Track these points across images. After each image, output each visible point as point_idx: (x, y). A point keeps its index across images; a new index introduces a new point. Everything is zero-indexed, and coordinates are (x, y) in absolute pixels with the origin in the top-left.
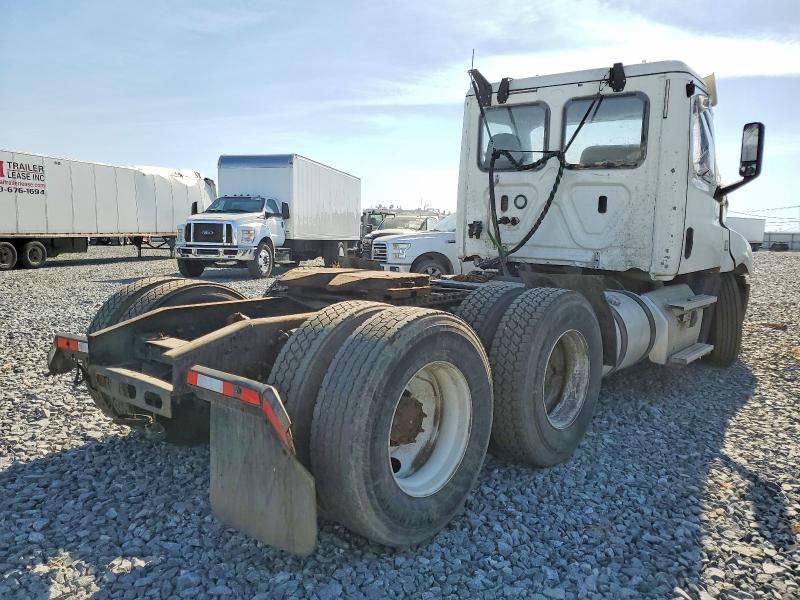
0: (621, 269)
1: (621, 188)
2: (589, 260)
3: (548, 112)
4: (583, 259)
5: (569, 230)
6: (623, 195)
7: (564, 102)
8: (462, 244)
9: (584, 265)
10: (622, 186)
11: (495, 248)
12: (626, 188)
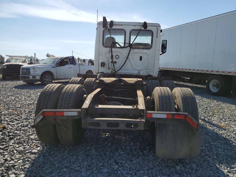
0: (146, 75)
3: (125, 32)
5: (131, 65)
6: (146, 56)
7: (130, 30)
8: (97, 69)
9: (136, 74)
10: (146, 54)
11: (109, 70)
12: (147, 54)
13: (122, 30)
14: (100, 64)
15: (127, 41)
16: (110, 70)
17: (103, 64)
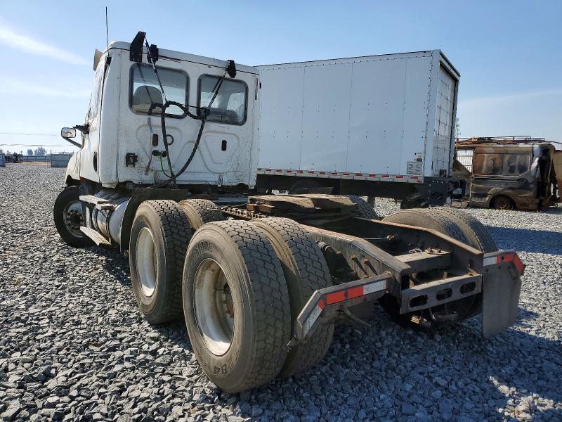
0: (235, 184)
1: (233, 136)
2: (217, 180)
3: (188, 79)
4: (213, 180)
5: (204, 162)
6: (235, 141)
7: (199, 76)
8: (114, 173)
9: (214, 184)
10: (235, 135)
11: (147, 174)
12: (237, 137)
13: (180, 71)
14: (122, 160)
15: (193, 102)
16: (151, 174)
17: (131, 159)
